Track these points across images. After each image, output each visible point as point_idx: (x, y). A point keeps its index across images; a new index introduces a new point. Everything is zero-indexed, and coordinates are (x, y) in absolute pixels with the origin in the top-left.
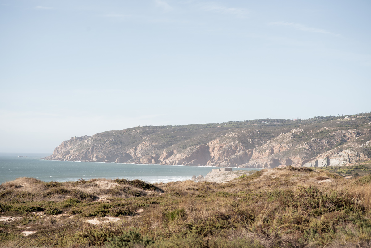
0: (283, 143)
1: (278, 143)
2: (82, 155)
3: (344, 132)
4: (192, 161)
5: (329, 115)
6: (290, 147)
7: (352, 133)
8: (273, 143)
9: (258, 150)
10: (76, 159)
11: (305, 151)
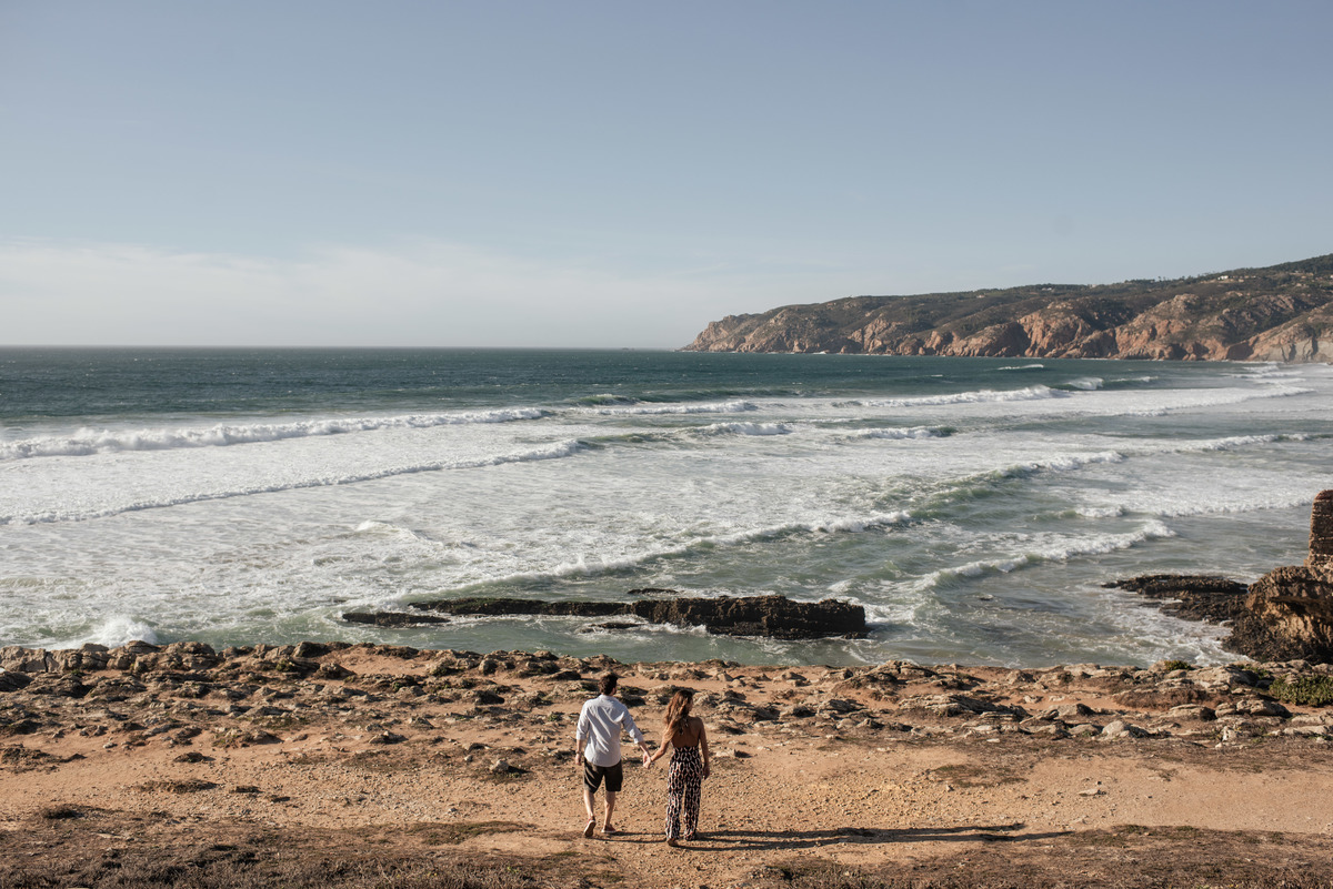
0: (1171, 317)
1: (1163, 318)
2: (772, 343)
3: (1272, 299)
4: (1004, 349)
5: (1239, 267)
6: (1187, 324)
7: (1286, 300)
8: (1153, 319)
9: (1126, 330)
10: (762, 350)
11: (1220, 330)
